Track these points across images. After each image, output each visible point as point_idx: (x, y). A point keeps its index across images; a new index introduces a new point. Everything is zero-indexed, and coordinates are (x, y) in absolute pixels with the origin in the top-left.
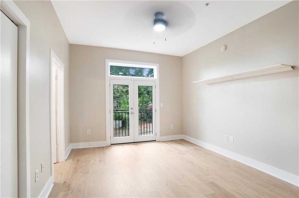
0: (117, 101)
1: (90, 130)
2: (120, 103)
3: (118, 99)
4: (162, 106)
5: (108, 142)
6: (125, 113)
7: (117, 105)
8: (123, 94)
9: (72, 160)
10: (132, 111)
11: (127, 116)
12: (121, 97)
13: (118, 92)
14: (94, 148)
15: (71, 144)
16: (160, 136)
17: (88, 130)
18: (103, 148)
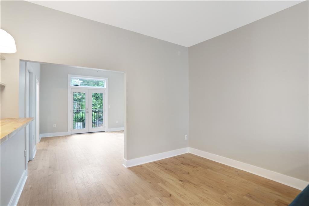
0: (78, 103)
1: (55, 124)
2: (82, 105)
3: (80, 102)
4: (109, 107)
5: (69, 132)
6: (82, 112)
7: (79, 107)
8: (85, 97)
9: (43, 142)
10: (88, 110)
11: (84, 114)
12: (83, 100)
13: (80, 94)
14: (59, 137)
15: (41, 134)
16: (108, 128)
17: (54, 124)
18: (65, 136)
